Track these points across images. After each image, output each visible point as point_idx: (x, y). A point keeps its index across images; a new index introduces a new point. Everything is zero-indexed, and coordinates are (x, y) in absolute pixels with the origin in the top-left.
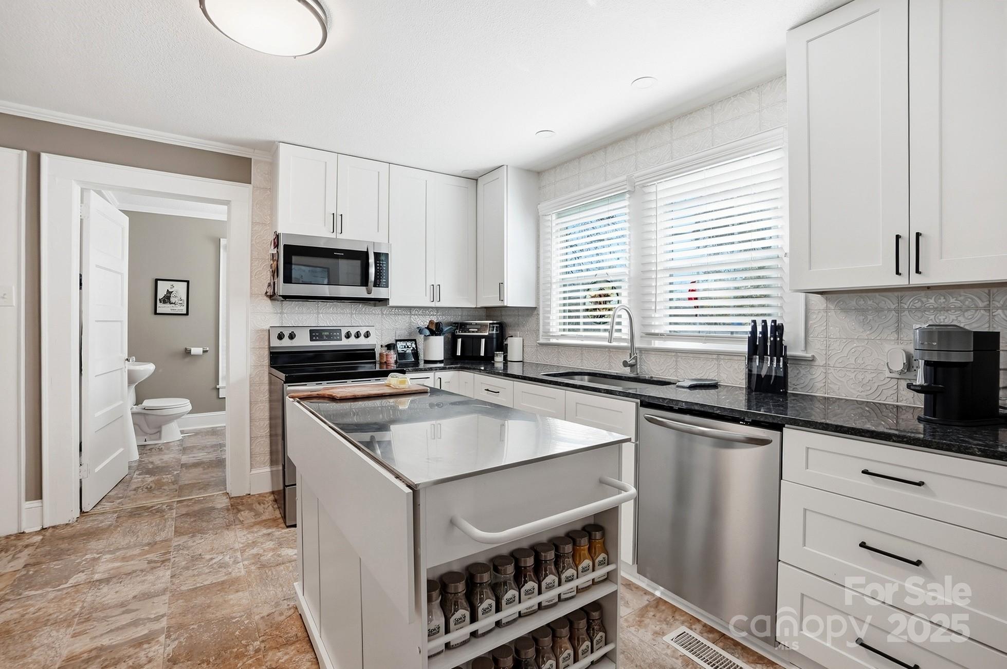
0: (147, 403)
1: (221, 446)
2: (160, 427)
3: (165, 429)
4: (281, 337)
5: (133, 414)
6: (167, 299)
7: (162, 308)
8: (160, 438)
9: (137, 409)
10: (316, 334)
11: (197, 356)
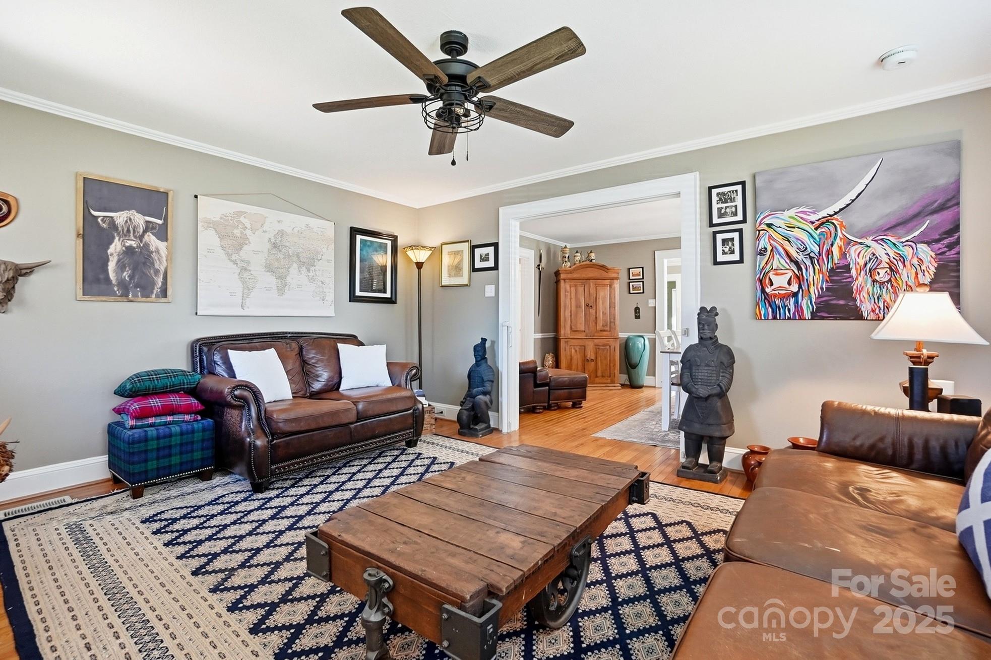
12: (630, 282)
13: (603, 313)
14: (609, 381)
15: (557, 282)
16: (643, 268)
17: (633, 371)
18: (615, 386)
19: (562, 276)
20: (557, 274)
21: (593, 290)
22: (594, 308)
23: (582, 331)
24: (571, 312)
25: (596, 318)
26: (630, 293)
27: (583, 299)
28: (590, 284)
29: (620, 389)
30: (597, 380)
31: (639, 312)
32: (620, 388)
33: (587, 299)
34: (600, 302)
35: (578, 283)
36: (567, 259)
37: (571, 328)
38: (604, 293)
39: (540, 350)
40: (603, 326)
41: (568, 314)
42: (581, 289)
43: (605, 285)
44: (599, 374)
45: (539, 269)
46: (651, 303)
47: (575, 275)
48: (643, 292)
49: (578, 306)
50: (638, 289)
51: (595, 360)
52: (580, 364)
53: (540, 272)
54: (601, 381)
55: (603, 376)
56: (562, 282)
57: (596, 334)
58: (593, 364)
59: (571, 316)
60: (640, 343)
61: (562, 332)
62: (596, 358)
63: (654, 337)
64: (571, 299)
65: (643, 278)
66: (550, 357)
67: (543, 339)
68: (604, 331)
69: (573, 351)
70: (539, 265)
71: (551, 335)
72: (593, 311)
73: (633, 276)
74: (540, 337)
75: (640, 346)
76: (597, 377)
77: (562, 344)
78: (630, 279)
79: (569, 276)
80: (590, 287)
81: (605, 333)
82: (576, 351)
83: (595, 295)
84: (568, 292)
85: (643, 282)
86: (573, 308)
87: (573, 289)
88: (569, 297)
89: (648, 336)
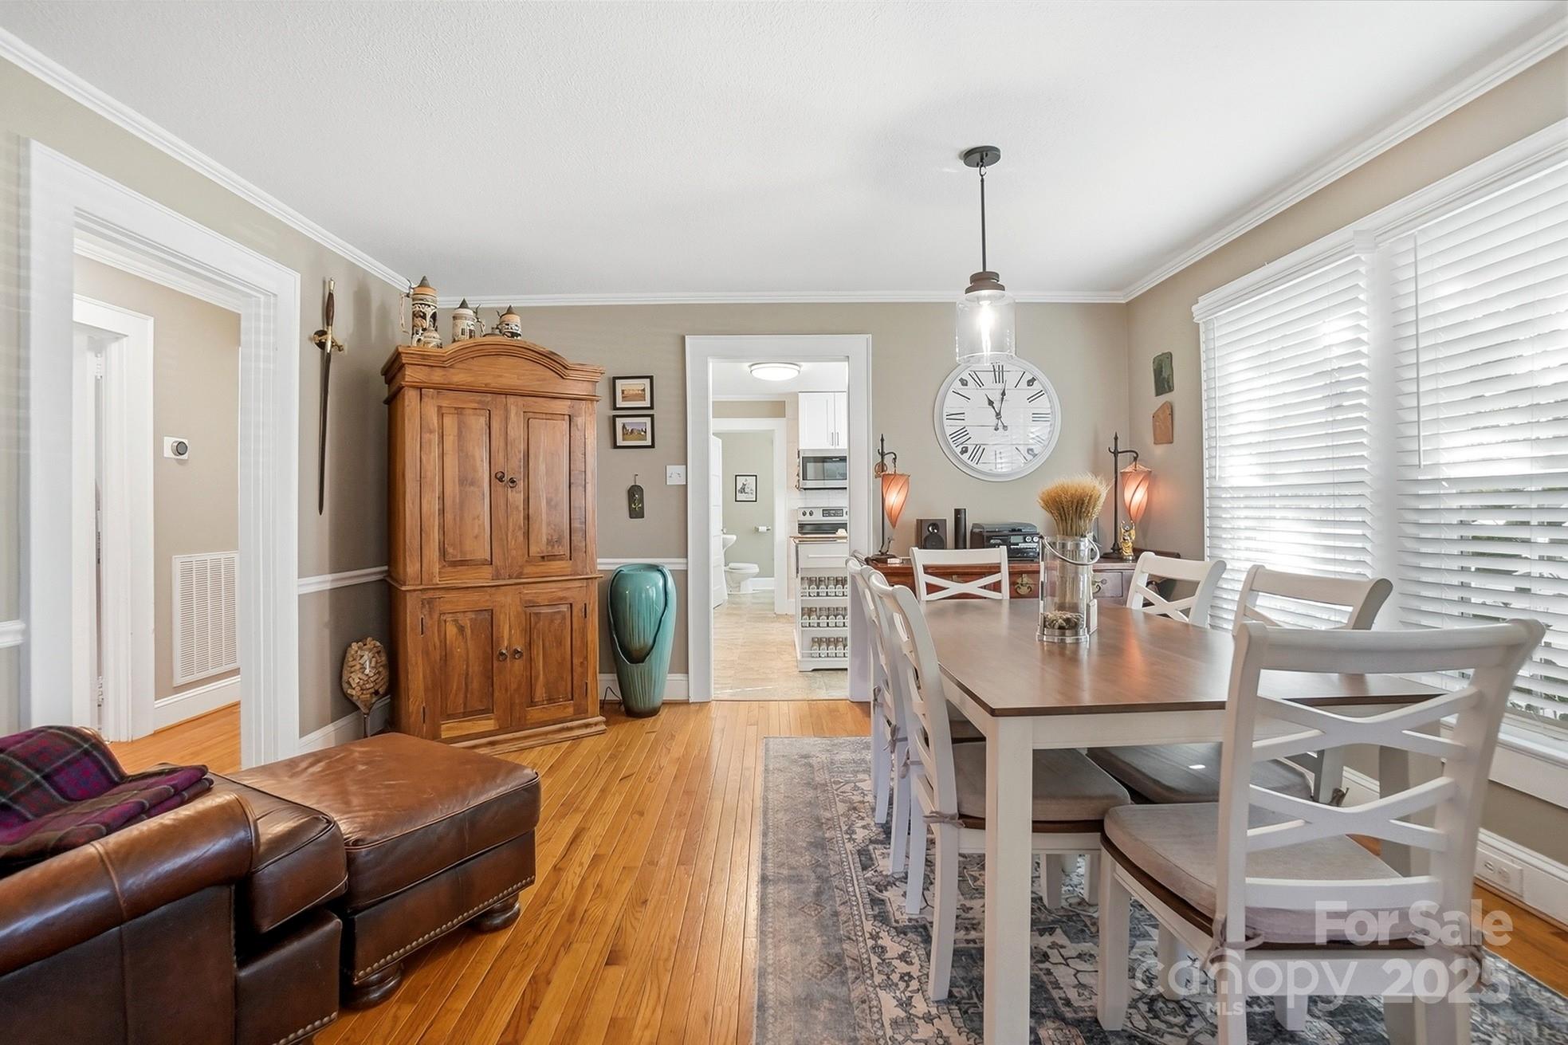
0: (732, 565)
1: (774, 597)
2: (739, 583)
3: (743, 584)
4: (804, 514)
5: (725, 571)
6: (743, 490)
7: (740, 497)
8: (739, 591)
9: (727, 568)
10: (827, 512)
11: (762, 533)
12: (615, 417)
13: (549, 502)
14: (571, 710)
15: (393, 400)
16: (651, 378)
17: (635, 670)
18: (587, 726)
19: (411, 375)
20: (393, 369)
21: (516, 430)
22: (521, 485)
23: (484, 563)
24: (442, 498)
25: (527, 517)
26: (615, 446)
27: (485, 456)
28: (506, 410)
29: (603, 732)
30: (535, 714)
31: (641, 501)
32: (603, 727)
33: (500, 458)
34: (539, 466)
35: (469, 402)
36: (427, 323)
37: (443, 553)
38: (549, 439)
39: (327, 633)
40: (549, 542)
41: (432, 505)
42: (478, 423)
43: (551, 416)
44: (540, 693)
45: (322, 345)
46: (674, 476)
47: (459, 377)
48: (652, 446)
49: (466, 480)
50: (641, 435)
51: (526, 655)
52: (476, 668)
53: (326, 361)
54: (546, 717)
55: (551, 700)
56: (410, 398)
57: (528, 570)
58: (518, 665)
59: (442, 511)
60: (653, 586)
61: (411, 568)
62: (530, 645)
63: (682, 567)
64: (442, 455)
65: (652, 408)
66: (367, 656)
67: (335, 592)
68: (552, 557)
69: (451, 630)
70: (322, 333)
71: (370, 574)
72: (517, 497)
73: (624, 398)
74: (328, 586)
75: (653, 593)
76: (532, 703)
77: (412, 613)
78: (615, 408)
79: (437, 376)
80: (507, 419)
81: (556, 565)
82: (461, 629)
83: (522, 447)
84: (431, 432)
85: (652, 416)
86: (451, 488)
87: (450, 422)
88: (436, 452)
89: (670, 564)
